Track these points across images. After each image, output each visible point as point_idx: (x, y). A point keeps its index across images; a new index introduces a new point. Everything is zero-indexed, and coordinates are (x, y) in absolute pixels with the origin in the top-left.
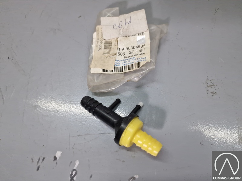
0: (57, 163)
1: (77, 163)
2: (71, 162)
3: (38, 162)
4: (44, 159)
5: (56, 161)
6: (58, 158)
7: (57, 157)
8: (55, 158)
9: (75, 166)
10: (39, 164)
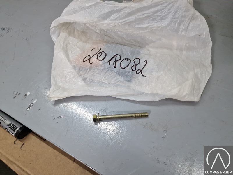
0: (25, 98)
1: (35, 101)
2: (33, 99)
3: (16, 94)
4: (20, 94)
5: (25, 97)
8: (26, 95)
9: (33, 102)
10: (16, 95)
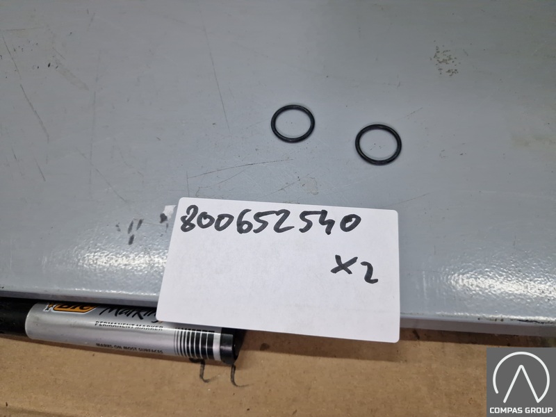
0: (167, 226)
3: (130, 229)
4: (140, 222)
6: (169, 217)
7: (166, 215)
8: (163, 218)
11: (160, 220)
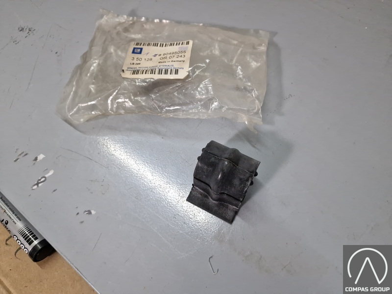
1: (51, 173)
2: (47, 169)
4: (26, 154)
5: (34, 162)
6: (38, 160)
8: (36, 159)
9: (47, 174)
10: (20, 157)
11: (34, 158)
